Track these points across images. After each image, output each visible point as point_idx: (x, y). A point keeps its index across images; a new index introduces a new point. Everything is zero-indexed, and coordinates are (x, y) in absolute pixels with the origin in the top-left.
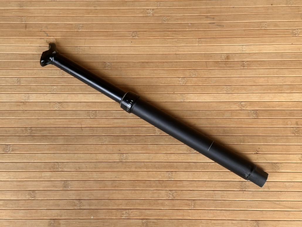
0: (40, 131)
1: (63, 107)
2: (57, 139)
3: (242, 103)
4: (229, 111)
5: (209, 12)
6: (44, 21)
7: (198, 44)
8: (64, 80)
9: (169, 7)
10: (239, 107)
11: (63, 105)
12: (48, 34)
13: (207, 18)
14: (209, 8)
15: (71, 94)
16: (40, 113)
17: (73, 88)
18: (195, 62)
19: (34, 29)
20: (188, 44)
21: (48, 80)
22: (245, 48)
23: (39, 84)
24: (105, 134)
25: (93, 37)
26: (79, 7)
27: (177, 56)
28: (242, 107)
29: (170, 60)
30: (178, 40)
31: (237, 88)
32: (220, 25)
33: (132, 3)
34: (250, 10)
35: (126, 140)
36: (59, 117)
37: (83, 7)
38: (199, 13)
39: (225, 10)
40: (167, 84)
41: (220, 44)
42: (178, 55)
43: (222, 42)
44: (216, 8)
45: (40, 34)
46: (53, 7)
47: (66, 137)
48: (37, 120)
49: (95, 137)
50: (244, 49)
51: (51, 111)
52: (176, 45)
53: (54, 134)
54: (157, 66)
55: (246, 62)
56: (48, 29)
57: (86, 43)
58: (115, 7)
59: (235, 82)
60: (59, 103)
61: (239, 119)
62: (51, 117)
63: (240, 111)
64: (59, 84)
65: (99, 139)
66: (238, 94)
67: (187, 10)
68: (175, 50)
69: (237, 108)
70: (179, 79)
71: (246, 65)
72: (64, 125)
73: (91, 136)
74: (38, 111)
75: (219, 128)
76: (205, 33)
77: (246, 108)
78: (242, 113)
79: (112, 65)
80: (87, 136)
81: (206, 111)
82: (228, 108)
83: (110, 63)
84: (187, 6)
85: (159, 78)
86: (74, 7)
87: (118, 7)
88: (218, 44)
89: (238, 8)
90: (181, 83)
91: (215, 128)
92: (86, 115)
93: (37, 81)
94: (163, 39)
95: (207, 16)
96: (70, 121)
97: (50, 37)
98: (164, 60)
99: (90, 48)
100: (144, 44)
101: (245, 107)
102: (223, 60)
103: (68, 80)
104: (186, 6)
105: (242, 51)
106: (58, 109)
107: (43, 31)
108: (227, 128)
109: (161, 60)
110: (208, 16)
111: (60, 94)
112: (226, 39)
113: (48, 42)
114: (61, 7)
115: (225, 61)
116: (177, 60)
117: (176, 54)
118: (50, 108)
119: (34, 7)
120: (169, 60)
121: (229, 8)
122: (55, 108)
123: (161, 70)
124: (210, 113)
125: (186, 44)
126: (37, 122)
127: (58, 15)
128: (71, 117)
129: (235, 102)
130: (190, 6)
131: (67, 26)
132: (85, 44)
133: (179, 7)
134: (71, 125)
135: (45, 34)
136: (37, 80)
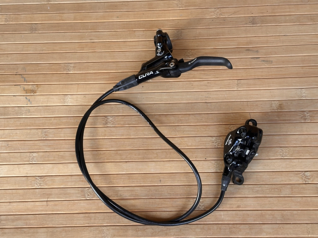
0: (13, 221)
1: (46, 184)
2: (37, 233)
3: (307, 174)
4: (289, 186)
5: (250, 43)
6: (21, 60)
7: (237, 89)
8: (48, 143)
9: (194, 37)
10: (302, 179)
11: (46, 180)
12: (26, 79)
13: (248, 51)
14: (250, 38)
15: (58, 165)
16: (12, 193)
17: (61, 154)
18: (234, 114)
19: (7, 71)
20: (223, 88)
21: (25, 144)
22: (304, 93)
23: (12, 150)
24: (108, 223)
25: (89, 82)
26: (69, 40)
27: (207, 106)
28: (307, 179)
29: (198, 112)
30: (208, 83)
31: (298, 151)
32: (267, 61)
33: (142, 33)
34: (308, 38)
35: (139, 233)
36: (40, 199)
37: (75, 40)
38: (237, 44)
39: (273, 39)
40: (195, 146)
41: (269, 87)
42: (209, 104)
43: (271, 85)
44: (261, 38)
45: (15, 79)
46: (34, 41)
47: (50, 229)
48: (8, 203)
49: (92, 228)
50: (304, 95)
51: (28, 190)
52: (205, 89)
53: (32, 225)
54: (181, 120)
55: (307, 113)
56: (25, 72)
57: (79, 90)
58: (119, 39)
59: (294, 142)
60: (40, 178)
61: (303, 198)
62: (28, 199)
63: (304, 186)
64: (40, 149)
65: (98, 232)
66: (300, 160)
67: (220, 41)
68: (206, 97)
69: (299, 180)
70: (212, 139)
71: (309, 117)
72: (46, 211)
73: (87, 228)
74: (10, 190)
75: (275, 211)
76: (247, 72)
77: (312, 181)
78: (307, 189)
79: (116, 120)
80: (81, 228)
81: (254, 186)
82: (286, 181)
83: (114, 117)
84: (220, 36)
85: (184, 138)
86: (62, 41)
87: (123, 39)
88: (266, 87)
89: (291, 36)
90: (215, 144)
91: (269, 211)
92: (79, 195)
93: (9, 147)
94: (187, 82)
95: (248, 49)
96: (56, 205)
97: (29, 82)
98: (190, 112)
99: (84, 97)
100: (161, 90)
101: (311, 179)
102: (274, 110)
103: (54, 143)
104: (217, 36)
105: (301, 97)
106: (39, 186)
107: (20, 74)
108: (287, 211)
109: (185, 112)
110: (250, 48)
111: (42, 165)
112: (277, 79)
113: (25, 89)
114: (45, 41)
115: (276, 111)
116: (209, 112)
117: (206, 102)
118: (27, 186)
119: (8, 41)
120: (196, 112)
121: (279, 37)
122: (34, 186)
123: (186, 126)
124: (260, 189)
125: (220, 88)
126: (9, 207)
127: (40, 52)
128: (58, 198)
129: (296, 172)
130: (223, 36)
131: (53, 67)
132: (77, 92)
133: (207, 36)
134: (58, 210)
135: (22, 79)
136: (10, 144)
